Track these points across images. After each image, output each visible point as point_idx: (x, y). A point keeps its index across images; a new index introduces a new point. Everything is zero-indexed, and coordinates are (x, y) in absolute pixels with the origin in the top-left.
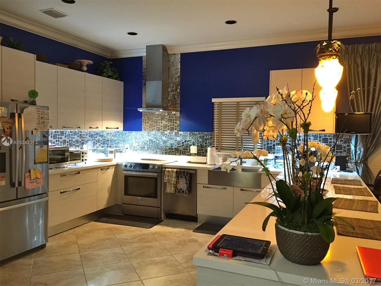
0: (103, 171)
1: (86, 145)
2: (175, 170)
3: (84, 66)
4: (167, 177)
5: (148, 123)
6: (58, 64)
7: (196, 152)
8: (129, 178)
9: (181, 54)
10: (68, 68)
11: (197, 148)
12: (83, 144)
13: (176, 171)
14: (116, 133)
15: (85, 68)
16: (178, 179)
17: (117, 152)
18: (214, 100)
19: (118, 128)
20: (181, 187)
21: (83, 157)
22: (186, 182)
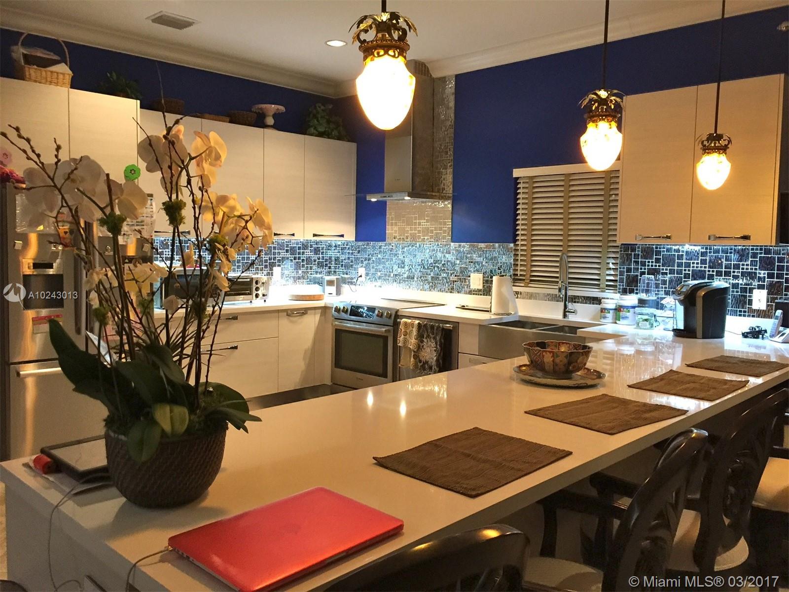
0: (291, 318)
1: (279, 268)
2: (417, 322)
3: (269, 116)
4: (403, 336)
6: (207, 115)
7: (481, 287)
8: (343, 335)
9: (457, 76)
10: (230, 122)
11: (484, 277)
12: (272, 265)
13: (419, 323)
14: (343, 245)
15: (270, 121)
16: (422, 342)
18: (517, 173)
19: (342, 236)
20: (427, 358)
21: (257, 289)
22: (435, 347)
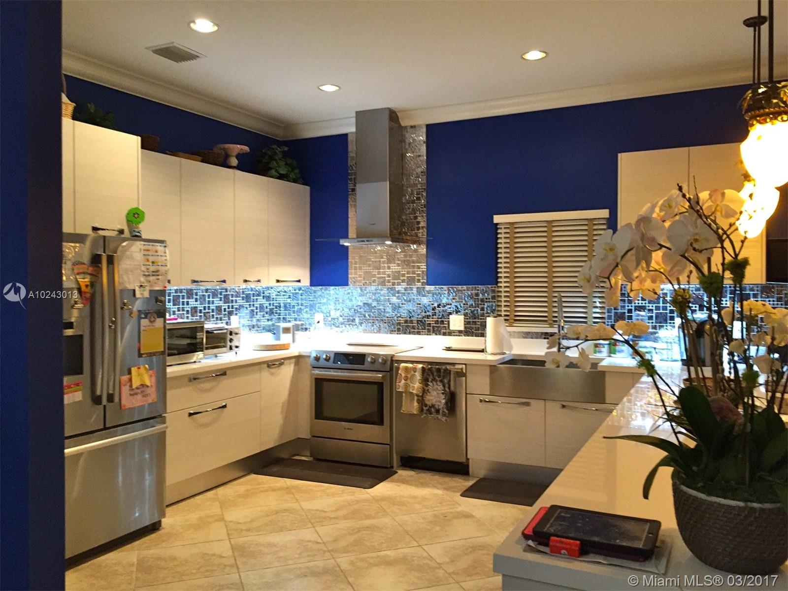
0: (271, 370)
1: (237, 317)
2: (420, 366)
3: (232, 156)
4: (403, 381)
5: (360, 268)
6: (181, 154)
7: (462, 328)
8: (325, 384)
9: (429, 127)
10: (202, 161)
11: (465, 319)
12: (230, 313)
13: (423, 367)
14: (295, 290)
15: (234, 162)
16: (427, 385)
17: (298, 330)
18: (497, 219)
19: (299, 281)
20: (434, 402)
21: (231, 340)
22: (443, 390)
